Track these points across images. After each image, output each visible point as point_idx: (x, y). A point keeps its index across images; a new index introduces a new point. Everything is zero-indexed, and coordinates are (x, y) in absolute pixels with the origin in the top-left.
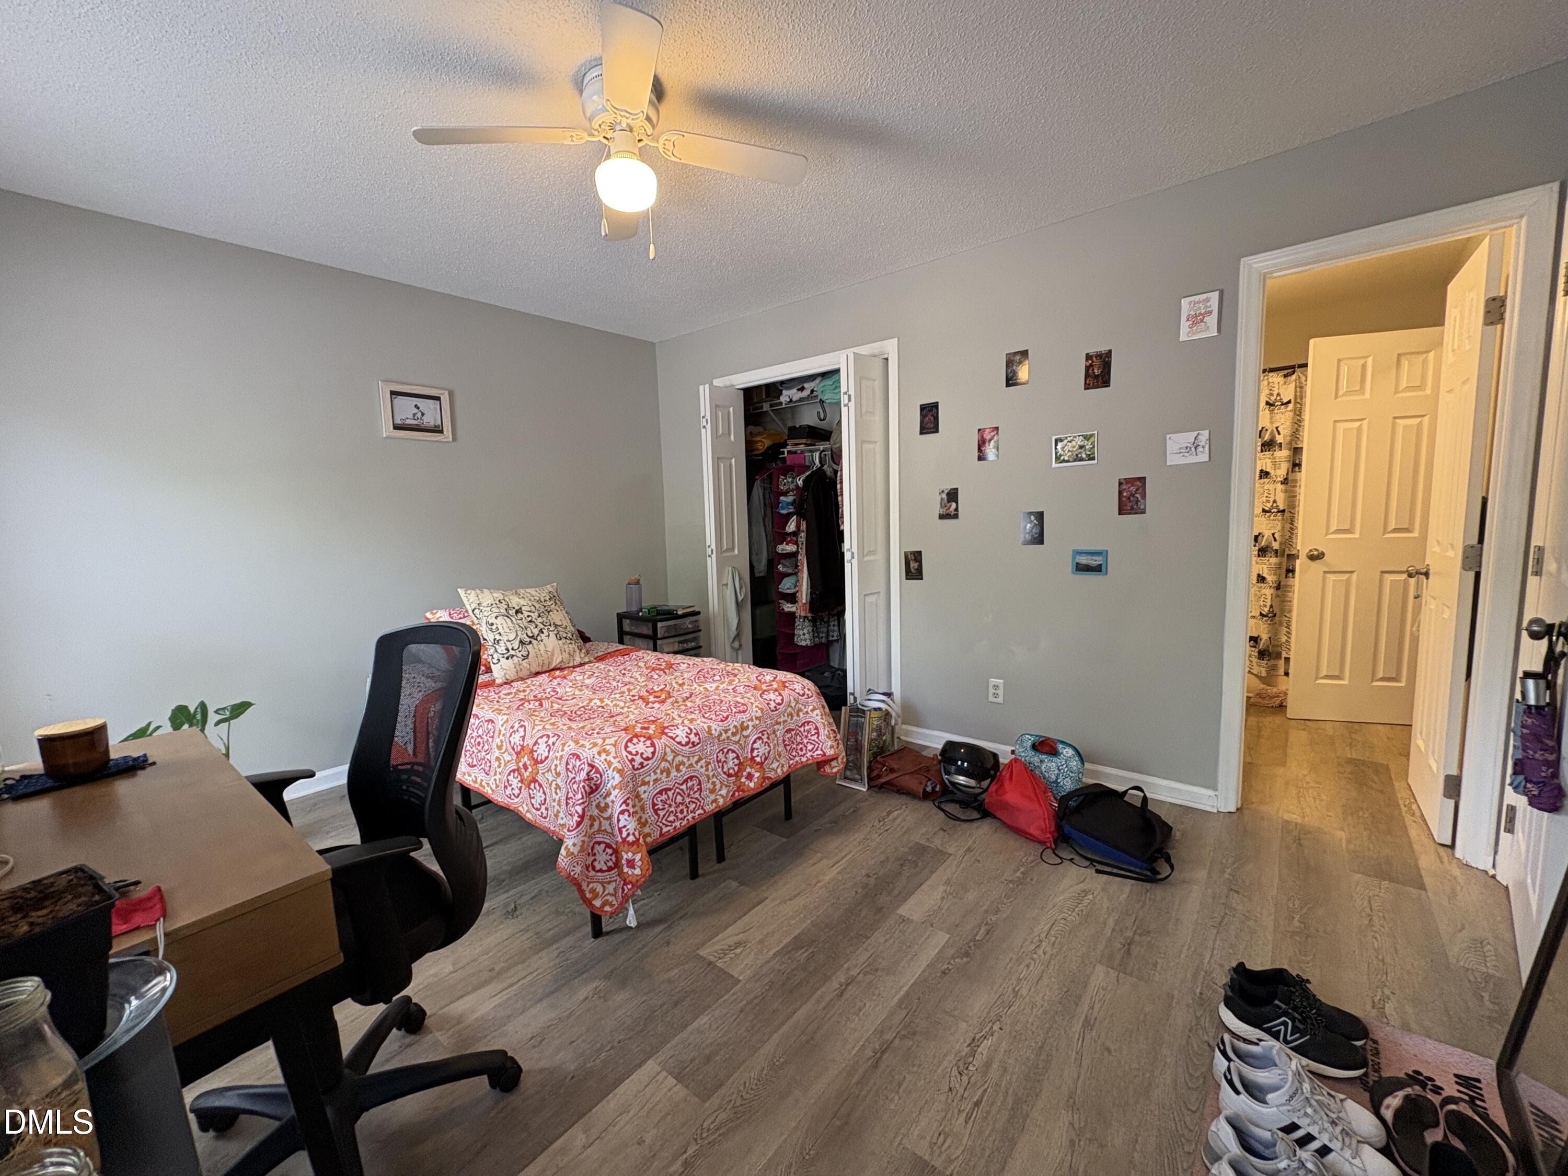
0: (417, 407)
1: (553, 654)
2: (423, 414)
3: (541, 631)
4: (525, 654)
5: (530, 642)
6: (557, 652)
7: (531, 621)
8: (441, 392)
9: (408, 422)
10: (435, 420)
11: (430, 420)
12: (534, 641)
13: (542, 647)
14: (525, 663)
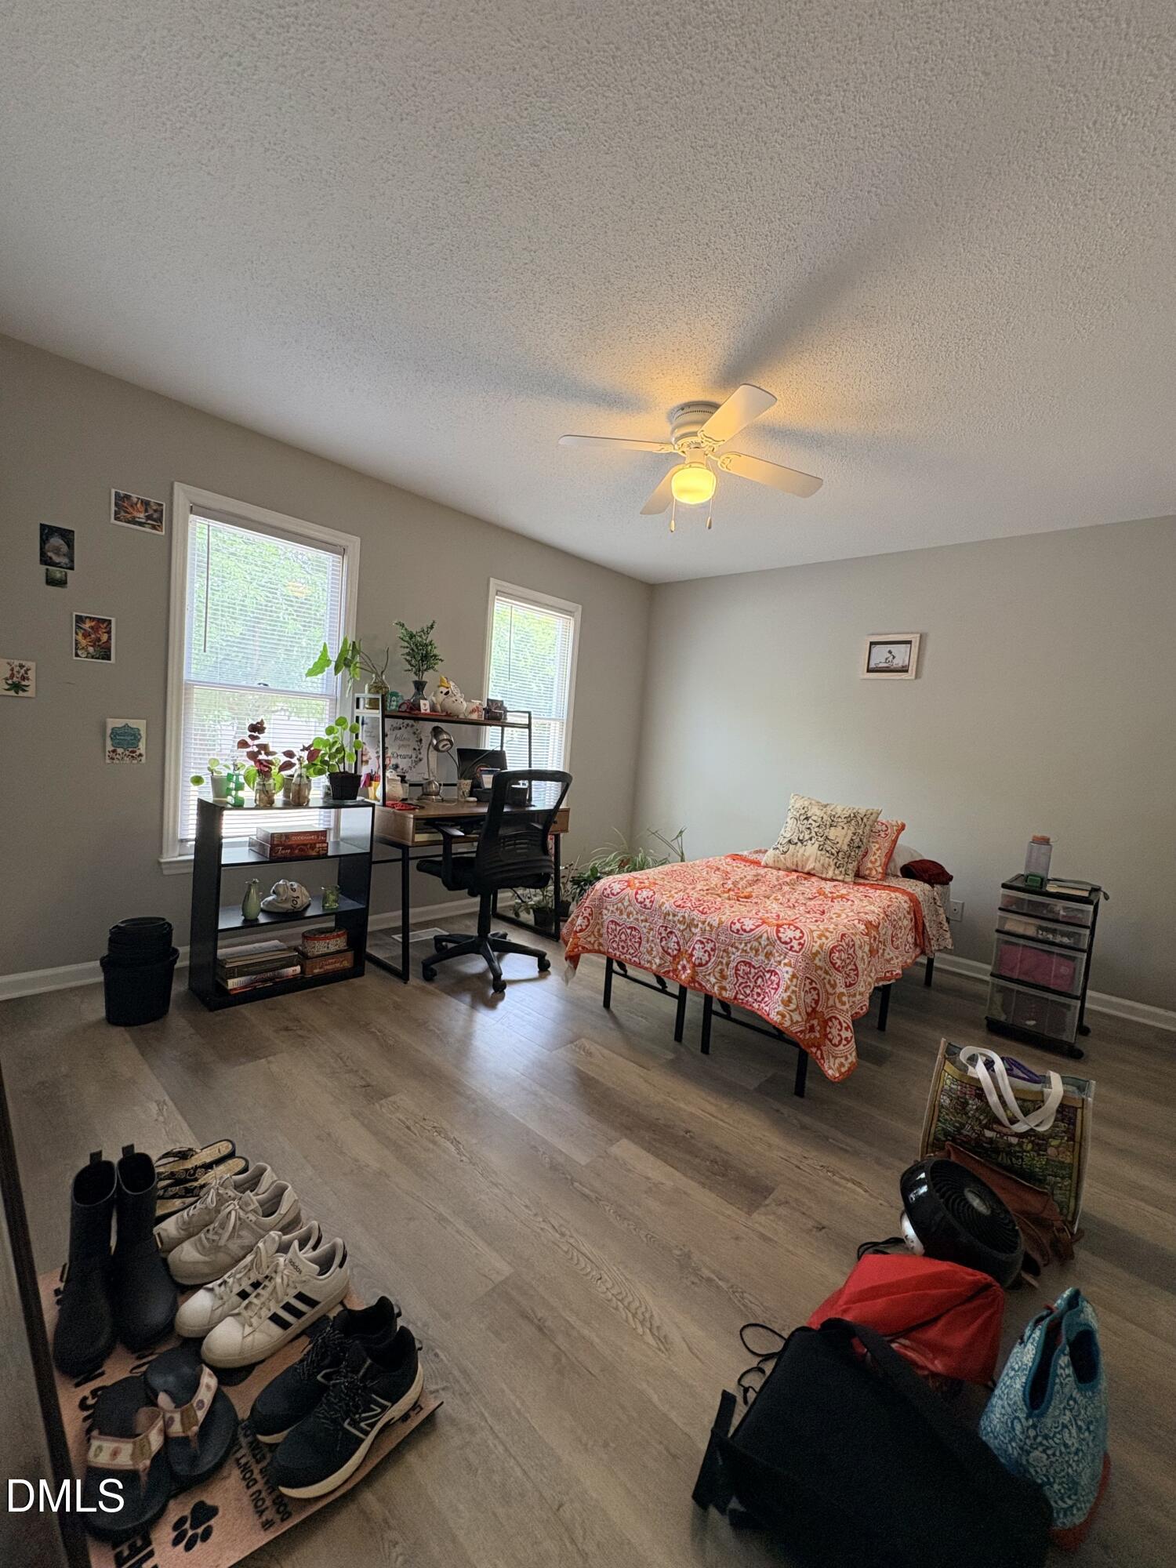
0: (890, 652)
1: (808, 859)
2: (894, 657)
3: (811, 839)
4: (785, 850)
5: (796, 844)
6: (812, 859)
7: (809, 828)
8: (912, 636)
9: (881, 665)
10: (904, 661)
11: (898, 662)
12: (799, 844)
13: (801, 851)
14: (782, 857)
